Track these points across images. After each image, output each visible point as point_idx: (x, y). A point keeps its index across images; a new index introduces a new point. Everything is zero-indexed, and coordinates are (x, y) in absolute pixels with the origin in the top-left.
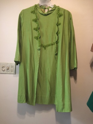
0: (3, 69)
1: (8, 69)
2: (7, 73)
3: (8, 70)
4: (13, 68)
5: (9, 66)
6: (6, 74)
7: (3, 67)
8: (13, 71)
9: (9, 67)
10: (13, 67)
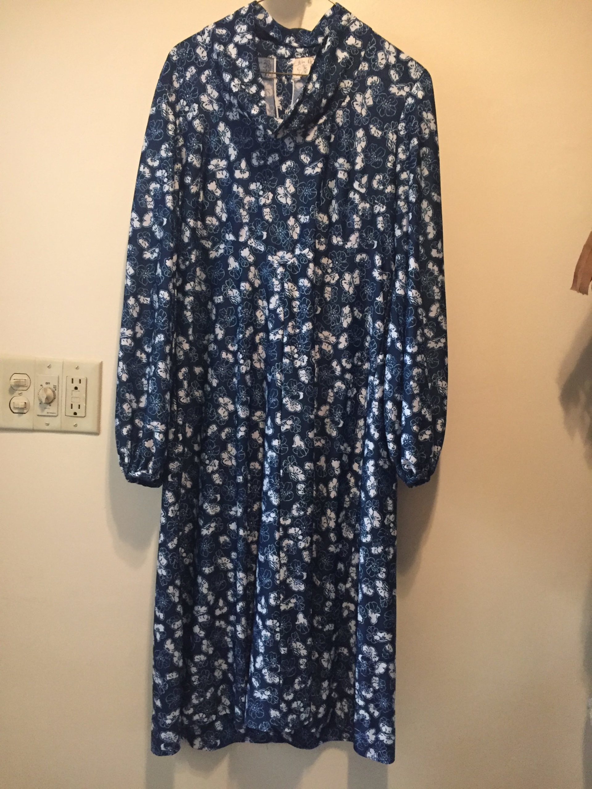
0: (19, 401)
1: (49, 401)
2: (41, 423)
3: (51, 409)
4: (81, 393)
5: (54, 383)
6: (33, 431)
7: (13, 390)
8: (80, 413)
9: (55, 390)
10: (81, 387)
